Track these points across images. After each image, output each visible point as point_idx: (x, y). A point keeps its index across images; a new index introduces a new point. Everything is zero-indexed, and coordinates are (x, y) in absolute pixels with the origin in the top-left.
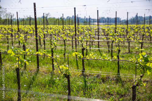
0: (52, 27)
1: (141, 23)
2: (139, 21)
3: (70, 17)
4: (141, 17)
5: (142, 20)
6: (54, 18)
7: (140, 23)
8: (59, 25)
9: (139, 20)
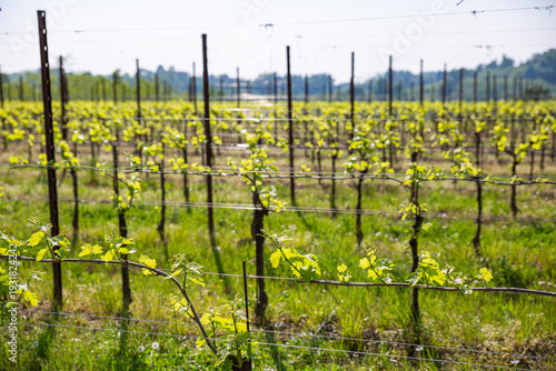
0: (92, 111)
1: (409, 97)
2: (400, 88)
3: (150, 72)
4: (407, 75)
5: (412, 85)
6: (88, 74)
7: (405, 94)
8: (115, 100)
9: (400, 82)
